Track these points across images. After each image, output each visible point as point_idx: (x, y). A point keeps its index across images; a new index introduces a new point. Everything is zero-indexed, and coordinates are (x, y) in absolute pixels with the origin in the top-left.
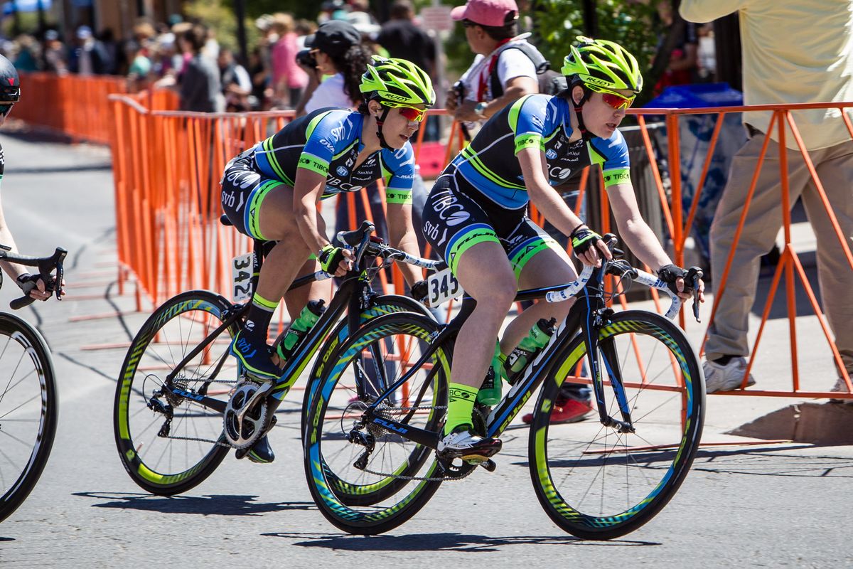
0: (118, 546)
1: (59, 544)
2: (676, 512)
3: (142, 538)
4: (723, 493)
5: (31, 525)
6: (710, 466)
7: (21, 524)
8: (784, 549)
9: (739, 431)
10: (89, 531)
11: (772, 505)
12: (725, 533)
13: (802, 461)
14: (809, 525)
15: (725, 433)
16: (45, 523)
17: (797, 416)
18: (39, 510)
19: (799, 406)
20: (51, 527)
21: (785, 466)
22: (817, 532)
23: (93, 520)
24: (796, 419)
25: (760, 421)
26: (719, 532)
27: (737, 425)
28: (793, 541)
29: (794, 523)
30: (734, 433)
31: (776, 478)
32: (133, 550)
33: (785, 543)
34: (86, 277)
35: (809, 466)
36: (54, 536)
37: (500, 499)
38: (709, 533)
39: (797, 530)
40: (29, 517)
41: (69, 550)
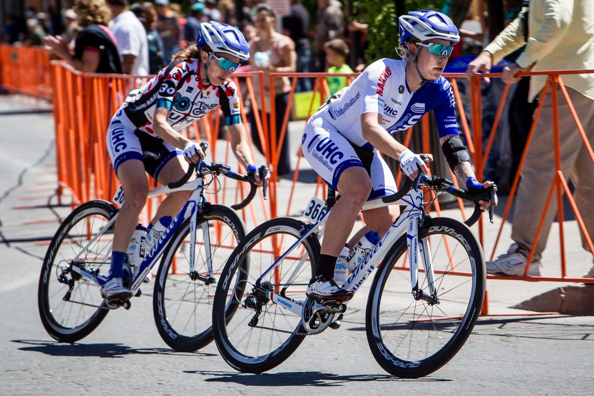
0: (82, 389)
1: (39, 388)
2: (482, 365)
3: (99, 383)
4: (515, 352)
5: (17, 374)
6: (502, 332)
7: (9, 373)
8: (566, 393)
9: (521, 306)
10: (59, 378)
11: (552, 361)
12: (521, 381)
13: (569, 328)
14: (581, 375)
15: (510, 308)
16: (27, 372)
17: (563, 295)
18: (21, 363)
19: (565, 289)
20: (32, 376)
21: (556, 332)
22: (588, 381)
23: (61, 370)
24: (562, 297)
25: (536, 299)
26: (517, 381)
27: (519, 301)
28: (571, 387)
29: (571, 374)
30: (517, 307)
31: (552, 341)
32: (93, 392)
33: (566, 388)
34: (31, 192)
35: (574, 332)
36: (35, 382)
37: (354, 355)
38: (509, 381)
39: (574, 379)
40: (15, 368)
41: (46, 392)
